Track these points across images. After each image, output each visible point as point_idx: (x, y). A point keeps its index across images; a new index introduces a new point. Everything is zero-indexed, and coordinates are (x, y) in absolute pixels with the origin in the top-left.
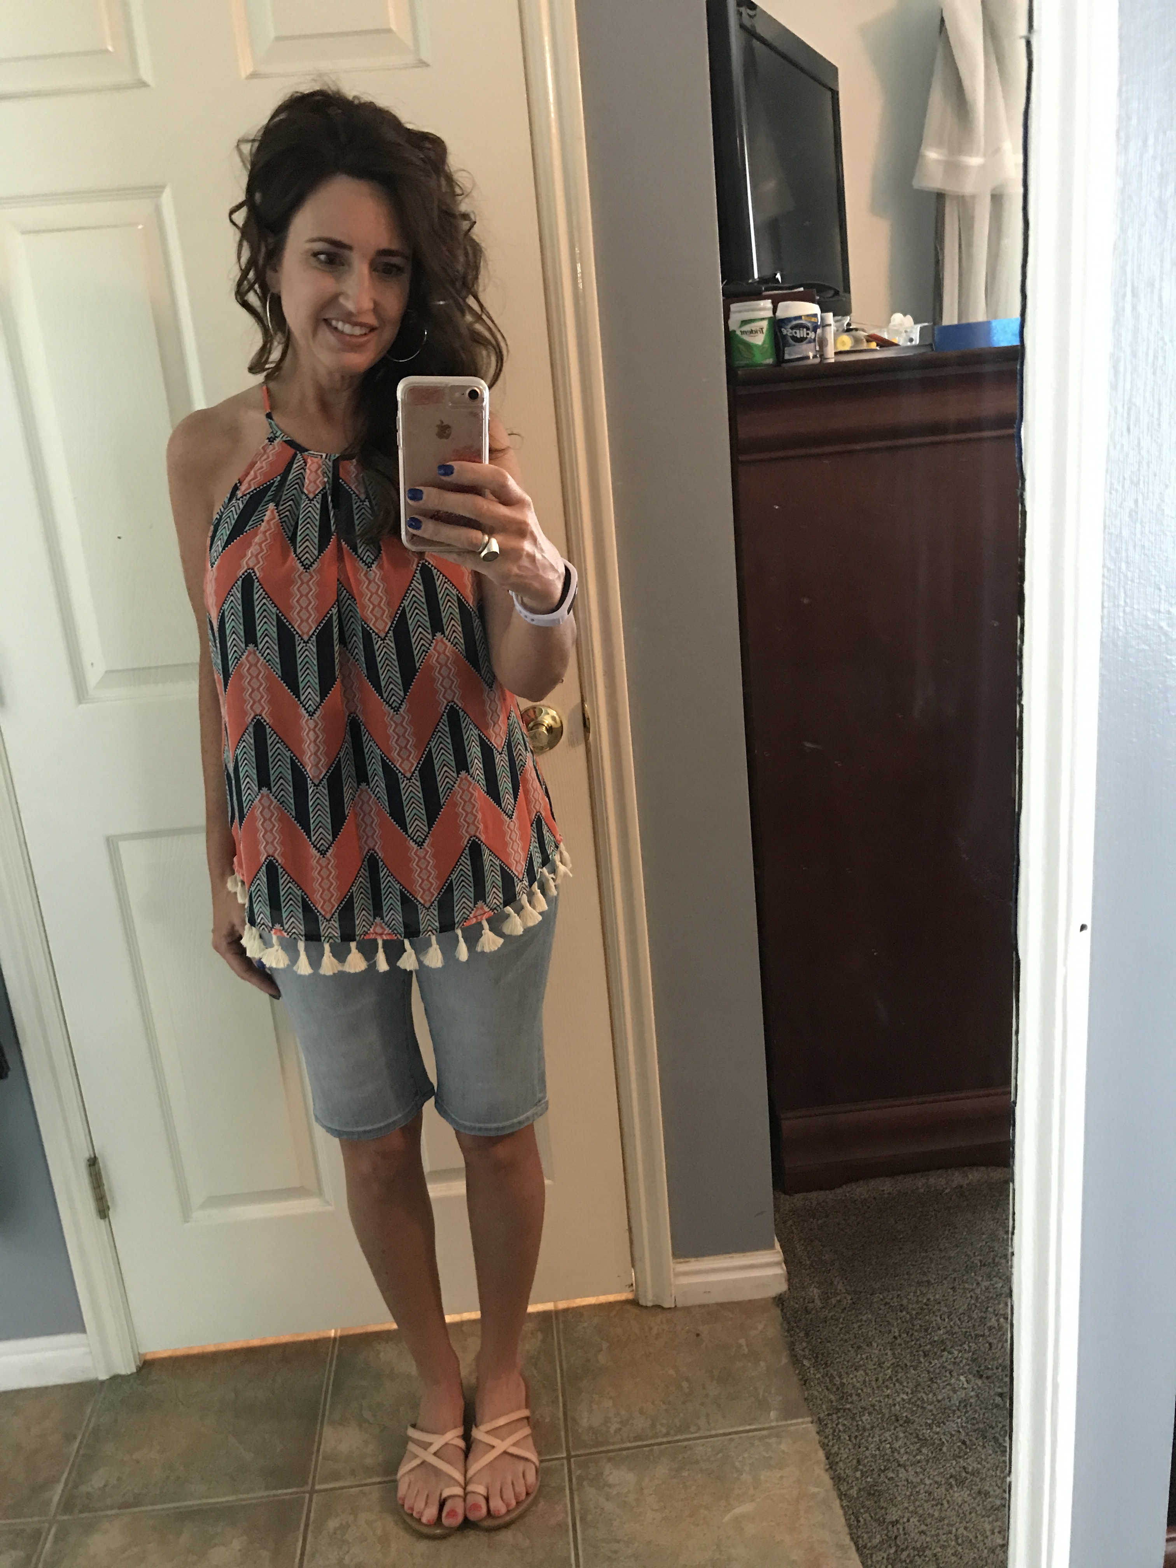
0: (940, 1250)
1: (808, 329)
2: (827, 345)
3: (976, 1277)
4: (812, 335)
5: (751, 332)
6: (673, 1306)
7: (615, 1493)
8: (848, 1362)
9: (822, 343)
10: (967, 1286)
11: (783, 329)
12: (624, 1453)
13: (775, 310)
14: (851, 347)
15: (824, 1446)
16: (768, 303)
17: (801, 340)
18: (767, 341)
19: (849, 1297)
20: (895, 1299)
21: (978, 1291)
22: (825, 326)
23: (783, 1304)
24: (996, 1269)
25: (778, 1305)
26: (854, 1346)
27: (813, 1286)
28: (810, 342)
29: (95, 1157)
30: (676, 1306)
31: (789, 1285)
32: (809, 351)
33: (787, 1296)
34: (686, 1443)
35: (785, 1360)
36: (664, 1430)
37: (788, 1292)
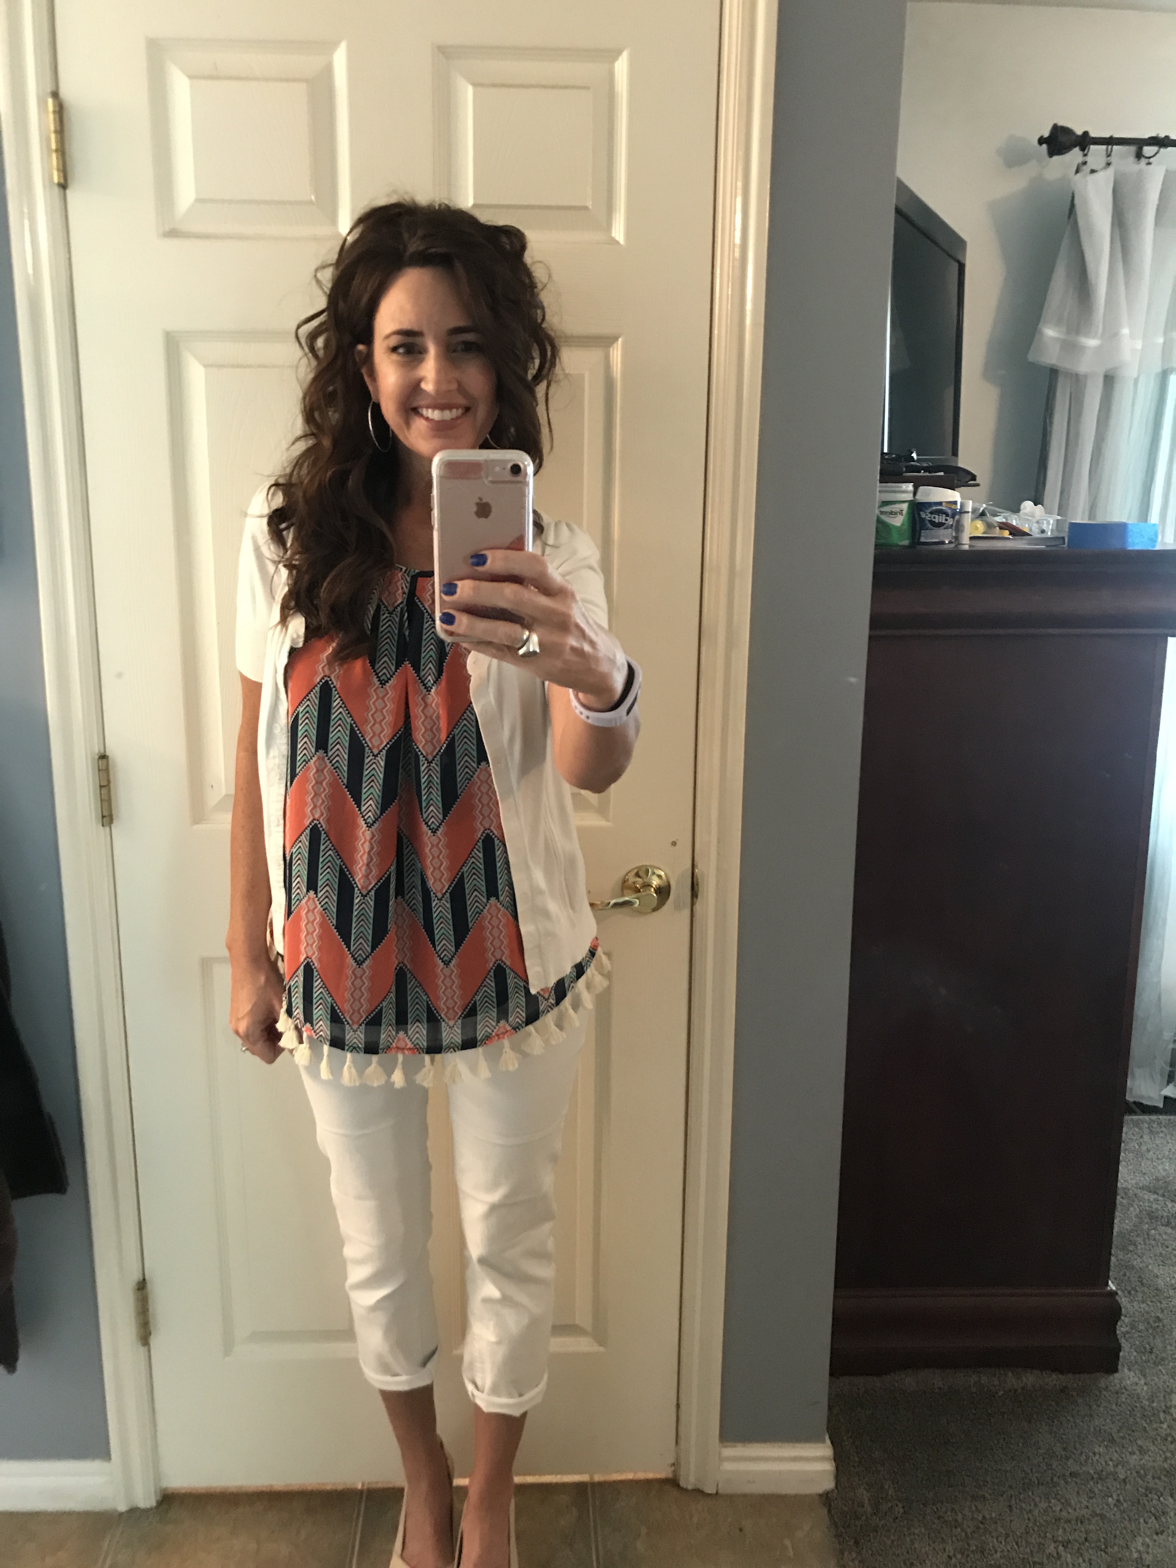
0: (995, 1461)
1: (947, 515)
2: (963, 531)
3: (1034, 1497)
4: (950, 521)
5: (891, 513)
6: (714, 1492)
9: (958, 528)
10: (1024, 1505)
11: (921, 513)
13: (915, 493)
14: (984, 533)
16: (910, 487)
17: (940, 525)
18: (906, 524)
19: (900, 1505)
20: (949, 1513)
21: (1036, 1513)
22: (962, 512)
23: (830, 1505)
24: (1055, 1489)
25: (824, 1504)
27: (862, 1487)
28: (947, 528)
29: (144, 1279)
30: (717, 1493)
31: (836, 1484)
32: (945, 536)
33: (834, 1495)
37: (836, 1491)
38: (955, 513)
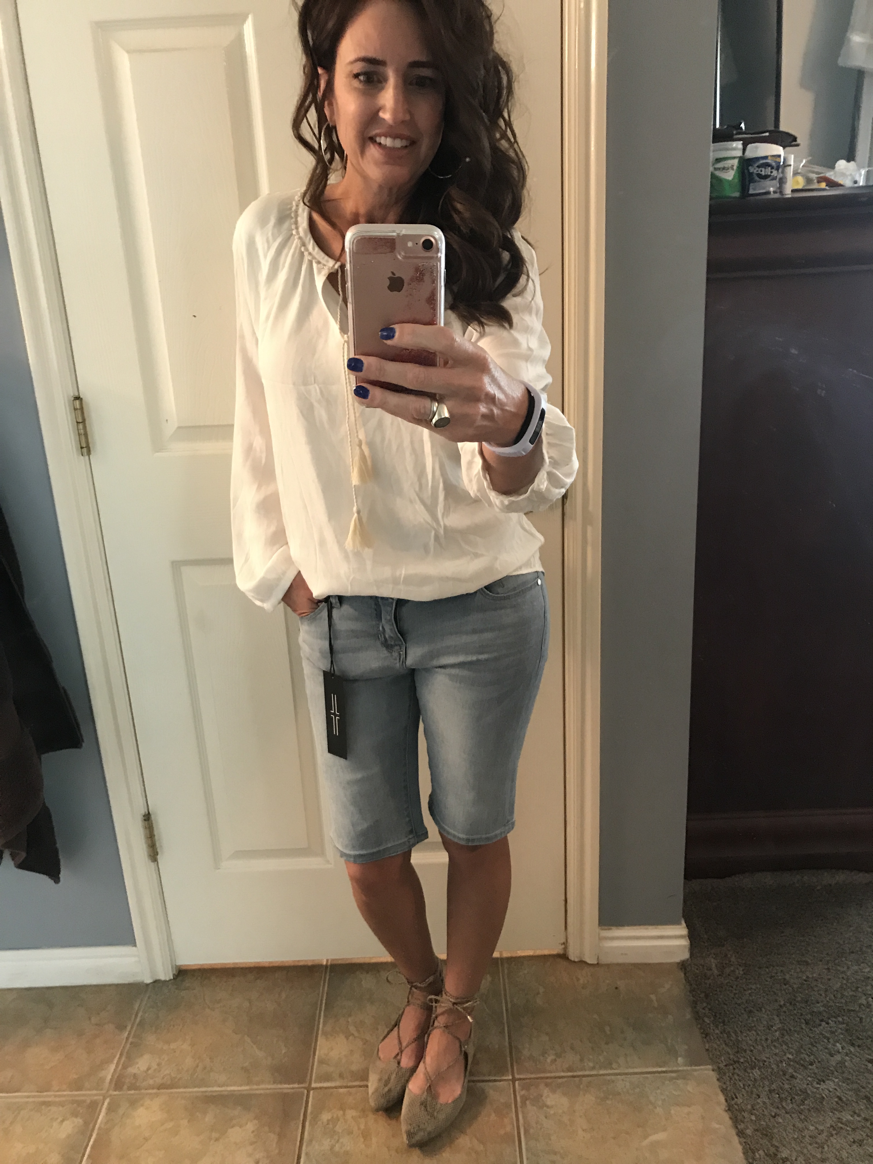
0: (815, 937)
1: (772, 168)
2: (786, 183)
3: (846, 962)
4: (775, 173)
5: (724, 168)
7: (552, 1112)
8: (741, 1022)
9: (782, 181)
10: (839, 968)
12: (560, 1081)
13: (744, 150)
14: (804, 186)
15: (723, 1090)
16: (739, 145)
17: (766, 177)
18: (737, 178)
19: (741, 969)
20: (779, 974)
22: (785, 165)
23: (685, 969)
25: (681, 969)
26: (747, 1009)
27: (710, 956)
28: (772, 179)
29: (149, 813)
30: (597, 963)
31: (691, 955)
32: (771, 188)
33: (689, 963)
34: (608, 1078)
35: (688, 1016)
36: (591, 1064)
37: (690, 960)
38: (780, 166)
